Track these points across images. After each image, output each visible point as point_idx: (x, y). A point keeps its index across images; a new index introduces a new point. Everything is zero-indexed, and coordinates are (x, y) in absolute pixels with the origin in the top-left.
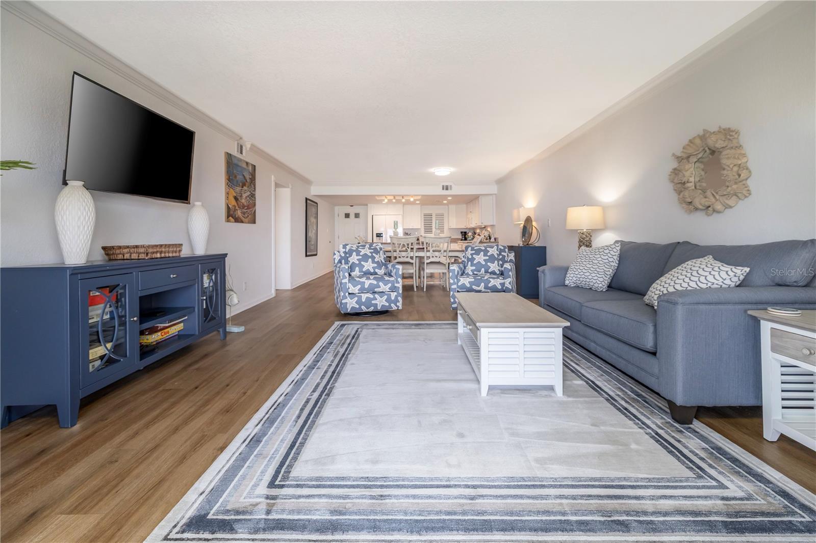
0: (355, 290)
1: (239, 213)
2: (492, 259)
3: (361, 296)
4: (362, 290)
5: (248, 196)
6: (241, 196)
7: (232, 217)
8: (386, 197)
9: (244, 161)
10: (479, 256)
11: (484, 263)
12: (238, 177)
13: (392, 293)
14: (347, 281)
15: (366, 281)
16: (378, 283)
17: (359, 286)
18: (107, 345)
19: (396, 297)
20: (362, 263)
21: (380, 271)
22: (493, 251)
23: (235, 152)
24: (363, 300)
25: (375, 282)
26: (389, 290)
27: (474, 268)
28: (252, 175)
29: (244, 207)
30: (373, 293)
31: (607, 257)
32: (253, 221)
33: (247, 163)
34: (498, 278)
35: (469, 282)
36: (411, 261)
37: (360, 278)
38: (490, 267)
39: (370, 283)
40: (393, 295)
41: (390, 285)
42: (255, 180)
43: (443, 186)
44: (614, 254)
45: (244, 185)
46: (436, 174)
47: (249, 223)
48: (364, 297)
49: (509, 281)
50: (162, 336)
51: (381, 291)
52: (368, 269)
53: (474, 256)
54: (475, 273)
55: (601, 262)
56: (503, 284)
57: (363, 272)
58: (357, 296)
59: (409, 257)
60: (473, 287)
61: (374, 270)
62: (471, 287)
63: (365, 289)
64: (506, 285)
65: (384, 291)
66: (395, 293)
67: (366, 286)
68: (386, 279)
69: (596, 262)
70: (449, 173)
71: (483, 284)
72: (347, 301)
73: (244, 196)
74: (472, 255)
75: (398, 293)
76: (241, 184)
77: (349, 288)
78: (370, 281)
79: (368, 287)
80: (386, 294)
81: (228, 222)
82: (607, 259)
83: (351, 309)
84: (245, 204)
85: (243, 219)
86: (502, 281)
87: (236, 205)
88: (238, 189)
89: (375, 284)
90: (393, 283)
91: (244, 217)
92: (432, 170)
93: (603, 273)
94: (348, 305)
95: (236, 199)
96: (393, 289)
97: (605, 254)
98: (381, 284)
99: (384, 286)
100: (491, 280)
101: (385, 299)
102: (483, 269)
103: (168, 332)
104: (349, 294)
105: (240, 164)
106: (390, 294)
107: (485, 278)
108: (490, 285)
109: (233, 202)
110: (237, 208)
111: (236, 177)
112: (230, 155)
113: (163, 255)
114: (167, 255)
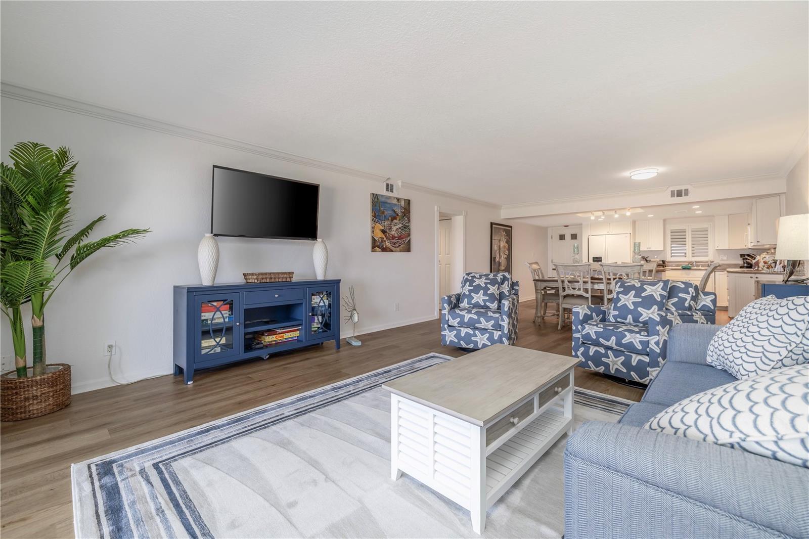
0: (455, 322)
1: (388, 244)
2: (649, 302)
3: (461, 330)
4: (462, 324)
5: (400, 228)
6: (391, 228)
7: (379, 248)
8: (592, 214)
9: (394, 198)
10: (626, 297)
11: (632, 307)
12: (386, 213)
13: (495, 332)
14: (447, 313)
15: (466, 315)
16: (479, 319)
17: (459, 319)
18: (216, 339)
19: (500, 337)
20: (472, 294)
21: (492, 305)
22: (652, 290)
23: (382, 191)
24: (463, 335)
25: (476, 317)
26: (492, 328)
27: (617, 313)
28: (405, 209)
29: (393, 237)
30: (475, 328)
31: (780, 323)
32: (408, 249)
33: (398, 200)
34: (639, 333)
35: (595, 332)
36: (585, 295)
37: (461, 311)
38: (642, 315)
39: (470, 318)
40: (497, 334)
41: (493, 322)
42: (409, 212)
43: (673, 192)
44: (800, 318)
45: (394, 218)
46: (633, 178)
47: (400, 252)
48: (464, 331)
49: (656, 340)
50: (276, 338)
51: (483, 327)
52: (478, 301)
53: (620, 296)
54: (619, 320)
55: (763, 332)
56: (646, 344)
57: (472, 304)
58: (456, 330)
59: (582, 289)
60: (601, 340)
61: (485, 304)
62: (597, 339)
63: (465, 323)
64: (650, 346)
65: (486, 328)
66: (500, 333)
67: (466, 320)
68: (489, 315)
69: (755, 329)
70: (656, 174)
71: (614, 338)
72: (446, 333)
73: (394, 228)
74: (618, 293)
75: (503, 332)
76: (390, 218)
77: (448, 320)
78: (470, 315)
79: (468, 321)
80: (489, 332)
81: (373, 251)
82: (781, 326)
83: (450, 342)
84: (396, 235)
85: (393, 248)
86: (645, 339)
87: (384, 237)
88: (386, 223)
89: (475, 319)
90: (497, 320)
91: (395, 247)
92: (626, 174)
93: (761, 355)
94: (447, 337)
95: (383, 232)
96: (498, 327)
97: (777, 317)
98: (482, 319)
99: (485, 323)
100: (627, 333)
101: (486, 337)
102: (630, 316)
103: (283, 336)
104: (449, 326)
105: (389, 201)
106: (494, 333)
107: (620, 330)
108: (624, 341)
109: (381, 235)
110: (385, 239)
111: (383, 213)
112: (376, 195)
113: (273, 280)
114: (277, 280)
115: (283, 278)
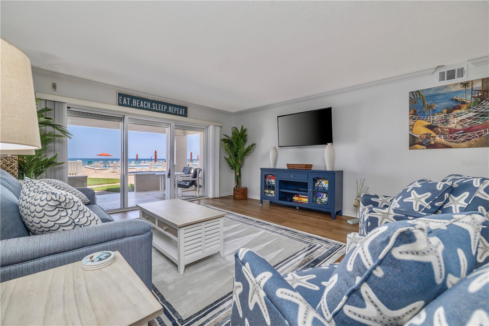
5: (468, 118)
6: (446, 122)
7: (421, 145)
28: (483, 91)
33: (467, 84)
45: (454, 109)
47: (470, 147)
50: (299, 199)
73: (455, 120)
88: (437, 117)
91: (455, 142)
95: (430, 127)
103: (302, 199)
105: (443, 91)
109: (426, 131)
110: (434, 135)
111: (430, 107)
112: (418, 91)
113: (294, 168)
114: (296, 168)
115: (299, 167)
